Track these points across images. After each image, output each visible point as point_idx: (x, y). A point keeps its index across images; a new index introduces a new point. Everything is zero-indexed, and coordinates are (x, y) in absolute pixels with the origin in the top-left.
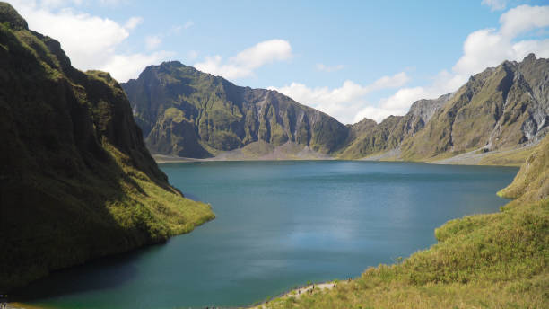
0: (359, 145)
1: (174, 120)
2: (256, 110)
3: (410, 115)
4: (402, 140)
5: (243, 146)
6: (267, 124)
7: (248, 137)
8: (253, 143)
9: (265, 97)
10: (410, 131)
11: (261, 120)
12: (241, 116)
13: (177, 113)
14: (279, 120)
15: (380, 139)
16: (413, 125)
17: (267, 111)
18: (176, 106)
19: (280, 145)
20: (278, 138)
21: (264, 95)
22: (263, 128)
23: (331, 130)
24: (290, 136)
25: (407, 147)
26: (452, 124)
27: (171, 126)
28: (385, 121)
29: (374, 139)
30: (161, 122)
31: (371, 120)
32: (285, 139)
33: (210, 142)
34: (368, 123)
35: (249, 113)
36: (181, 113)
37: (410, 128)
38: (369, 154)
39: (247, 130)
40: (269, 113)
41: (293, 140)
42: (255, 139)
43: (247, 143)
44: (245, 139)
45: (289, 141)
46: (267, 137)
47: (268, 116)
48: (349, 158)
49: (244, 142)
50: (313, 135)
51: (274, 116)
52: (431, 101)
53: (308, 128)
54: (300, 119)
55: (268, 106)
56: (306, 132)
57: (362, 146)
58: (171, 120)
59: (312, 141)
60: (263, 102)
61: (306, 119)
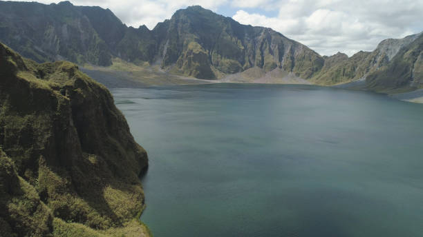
0: (332, 73)
1: (194, 51)
2: (255, 43)
3: (377, 51)
4: (367, 72)
5: (243, 71)
6: (262, 54)
7: (247, 64)
8: (250, 69)
9: (262, 33)
10: (375, 65)
11: (258, 51)
12: (243, 48)
13: (197, 46)
14: (271, 52)
15: (349, 70)
16: (379, 59)
17: (262, 44)
18: (196, 40)
19: (271, 71)
20: (270, 65)
21: (261, 31)
22: (258, 57)
23: (310, 60)
24: (278, 64)
25: (371, 79)
26: (414, 62)
27: (192, 56)
28: (355, 55)
29: (344, 70)
30: (185, 53)
31: (344, 54)
32: (274, 66)
33: (219, 67)
34: (341, 57)
35: (249, 45)
36: (199, 46)
37: (376, 62)
38: (339, 81)
39: (247, 59)
40: (264, 45)
41: (281, 67)
42: (252, 66)
43: (246, 68)
44: (245, 65)
45: (278, 68)
46: (261, 65)
47: (263, 48)
48: (322, 84)
49: (243, 68)
50: (296, 64)
51: (268, 47)
52: (397, 40)
53: (292, 58)
54: (287, 51)
55: (264, 40)
56: (291, 61)
57: (334, 75)
58: (192, 51)
59: (294, 69)
60: (260, 37)
61: (292, 51)
